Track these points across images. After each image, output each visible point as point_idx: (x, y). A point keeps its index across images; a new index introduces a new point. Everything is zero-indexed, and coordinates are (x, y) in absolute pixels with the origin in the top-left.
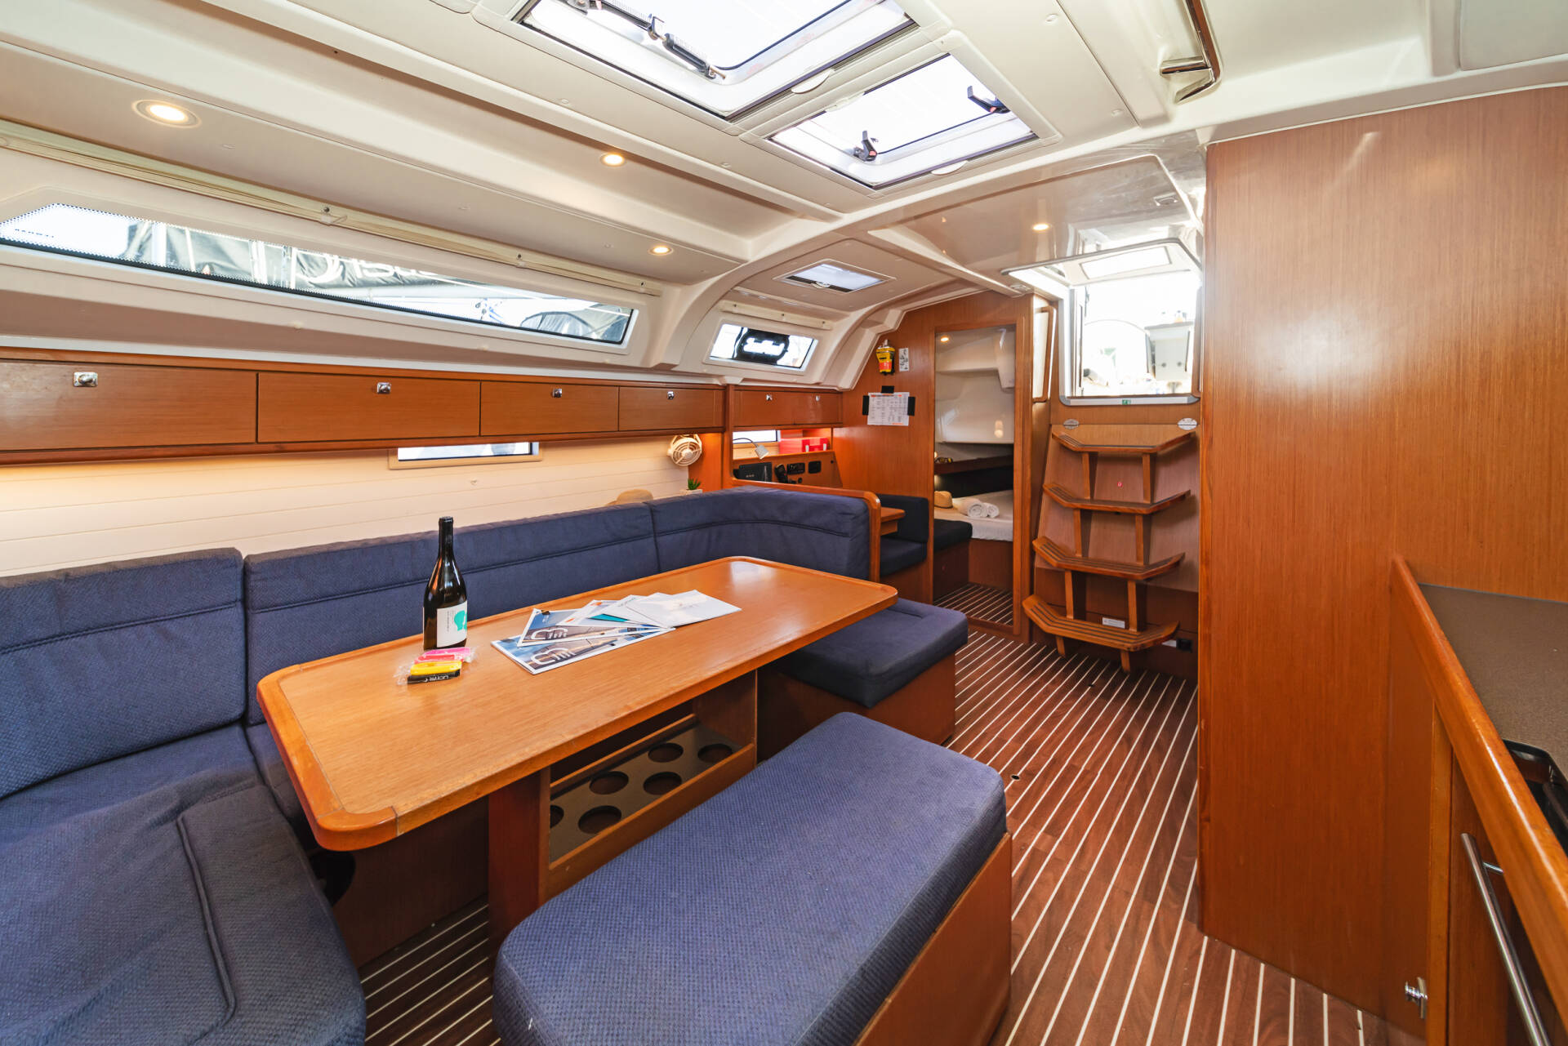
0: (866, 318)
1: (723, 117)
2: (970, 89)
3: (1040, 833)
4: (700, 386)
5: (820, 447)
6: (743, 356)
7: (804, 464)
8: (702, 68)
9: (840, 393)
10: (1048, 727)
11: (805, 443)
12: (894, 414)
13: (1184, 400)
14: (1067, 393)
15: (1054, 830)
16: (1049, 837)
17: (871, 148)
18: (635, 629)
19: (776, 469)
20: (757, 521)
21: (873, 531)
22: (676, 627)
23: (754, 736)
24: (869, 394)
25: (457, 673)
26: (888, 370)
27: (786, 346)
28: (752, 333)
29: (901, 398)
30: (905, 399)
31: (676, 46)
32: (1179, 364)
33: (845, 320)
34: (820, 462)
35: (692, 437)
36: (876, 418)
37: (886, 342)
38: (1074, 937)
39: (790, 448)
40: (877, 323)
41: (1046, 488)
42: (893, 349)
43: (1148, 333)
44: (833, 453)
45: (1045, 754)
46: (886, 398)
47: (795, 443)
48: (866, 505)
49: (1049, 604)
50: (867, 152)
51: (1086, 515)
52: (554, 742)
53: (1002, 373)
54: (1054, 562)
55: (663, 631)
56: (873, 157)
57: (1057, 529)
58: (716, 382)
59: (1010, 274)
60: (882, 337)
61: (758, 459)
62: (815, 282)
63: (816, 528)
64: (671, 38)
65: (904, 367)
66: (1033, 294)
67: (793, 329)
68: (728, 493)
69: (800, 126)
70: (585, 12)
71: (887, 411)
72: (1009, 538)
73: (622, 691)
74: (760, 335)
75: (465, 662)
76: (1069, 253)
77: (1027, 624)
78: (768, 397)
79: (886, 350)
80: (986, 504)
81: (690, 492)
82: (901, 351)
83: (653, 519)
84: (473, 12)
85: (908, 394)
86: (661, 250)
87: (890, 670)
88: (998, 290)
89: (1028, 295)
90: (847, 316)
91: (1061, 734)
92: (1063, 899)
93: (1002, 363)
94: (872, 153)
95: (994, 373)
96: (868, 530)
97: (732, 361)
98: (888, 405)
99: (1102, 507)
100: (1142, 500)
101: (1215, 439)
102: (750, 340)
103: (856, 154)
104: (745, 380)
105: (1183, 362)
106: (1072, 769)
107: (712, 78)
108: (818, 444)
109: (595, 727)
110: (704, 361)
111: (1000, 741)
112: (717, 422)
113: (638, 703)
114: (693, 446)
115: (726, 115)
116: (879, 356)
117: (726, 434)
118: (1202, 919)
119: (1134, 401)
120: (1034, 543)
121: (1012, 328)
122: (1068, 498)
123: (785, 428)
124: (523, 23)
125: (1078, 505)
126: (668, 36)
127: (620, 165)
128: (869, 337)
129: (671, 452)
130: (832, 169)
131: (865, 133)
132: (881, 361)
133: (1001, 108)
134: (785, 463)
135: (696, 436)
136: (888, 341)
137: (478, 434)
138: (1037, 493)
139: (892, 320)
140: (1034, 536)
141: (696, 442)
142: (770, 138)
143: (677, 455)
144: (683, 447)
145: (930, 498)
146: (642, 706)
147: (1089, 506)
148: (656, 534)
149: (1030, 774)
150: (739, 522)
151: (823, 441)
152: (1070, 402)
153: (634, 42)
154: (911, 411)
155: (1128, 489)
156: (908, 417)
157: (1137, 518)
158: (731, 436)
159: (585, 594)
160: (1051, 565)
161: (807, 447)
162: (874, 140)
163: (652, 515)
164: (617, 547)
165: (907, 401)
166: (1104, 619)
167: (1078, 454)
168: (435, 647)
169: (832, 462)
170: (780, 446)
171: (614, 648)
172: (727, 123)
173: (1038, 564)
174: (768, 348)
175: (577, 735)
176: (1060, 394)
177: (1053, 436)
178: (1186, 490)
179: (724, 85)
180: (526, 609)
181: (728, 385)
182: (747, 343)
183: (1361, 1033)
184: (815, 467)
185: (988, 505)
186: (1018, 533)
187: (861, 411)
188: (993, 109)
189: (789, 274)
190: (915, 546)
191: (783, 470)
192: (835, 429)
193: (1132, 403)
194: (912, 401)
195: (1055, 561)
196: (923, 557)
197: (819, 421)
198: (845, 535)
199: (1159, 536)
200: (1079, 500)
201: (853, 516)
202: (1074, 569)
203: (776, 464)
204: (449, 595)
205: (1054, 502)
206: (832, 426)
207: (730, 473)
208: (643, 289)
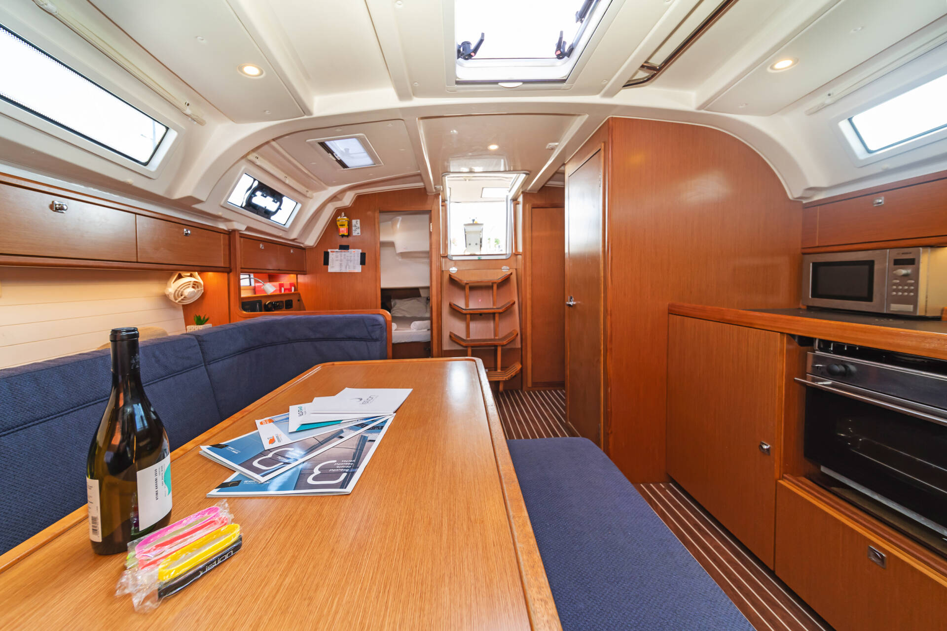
0: (336, 195)
4: (209, 228)
5: (290, 290)
6: (250, 206)
7: (282, 301)
9: (305, 249)
11: (282, 285)
12: (349, 264)
13: (504, 257)
19: (265, 305)
24: (329, 250)
26: (345, 234)
27: (280, 205)
28: (261, 188)
29: (354, 254)
30: (358, 254)
32: (477, 244)
33: (324, 192)
34: (292, 301)
35: (193, 276)
36: (334, 266)
37: (342, 214)
40: (338, 201)
42: (348, 220)
43: (465, 227)
44: (299, 294)
46: (343, 253)
48: (384, 318)
50: (471, 51)
58: (222, 226)
60: (338, 212)
62: (333, 153)
65: (356, 232)
67: (287, 191)
71: (345, 262)
74: (266, 191)
78: (261, 247)
79: (342, 220)
82: (354, 222)
85: (360, 251)
86: (251, 70)
90: (326, 189)
94: (473, 54)
96: (386, 336)
97: (240, 208)
98: (345, 258)
100: (492, 306)
102: (259, 193)
104: (248, 229)
108: (289, 286)
110: (222, 204)
112: (222, 262)
114: (195, 285)
116: (338, 223)
117: (231, 275)
119: (483, 258)
121: (429, 213)
122: (463, 309)
128: (330, 209)
129: (170, 291)
132: (339, 226)
134: (271, 301)
135: (197, 275)
136: (345, 214)
139: (348, 200)
141: (197, 280)
143: (178, 293)
144: (184, 285)
148: (207, 363)
151: (292, 284)
152: (452, 258)
154: (363, 262)
156: (361, 266)
157: (496, 315)
158: (238, 278)
160: (462, 346)
161: (283, 289)
162: (485, 43)
164: (171, 380)
165: (360, 255)
169: (299, 300)
174: (268, 203)
176: (448, 254)
178: (511, 300)
181: (234, 231)
182: (255, 196)
184: (289, 304)
186: (435, 331)
187: (322, 262)
189: (321, 139)
191: (271, 306)
192: (299, 276)
194: (363, 256)
195: (464, 343)
198: (376, 340)
200: (467, 309)
202: (473, 345)
203: (266, 302)
205: (456, 312)
206: (297, 272)
207: (239, 307)
208: (188, 111)
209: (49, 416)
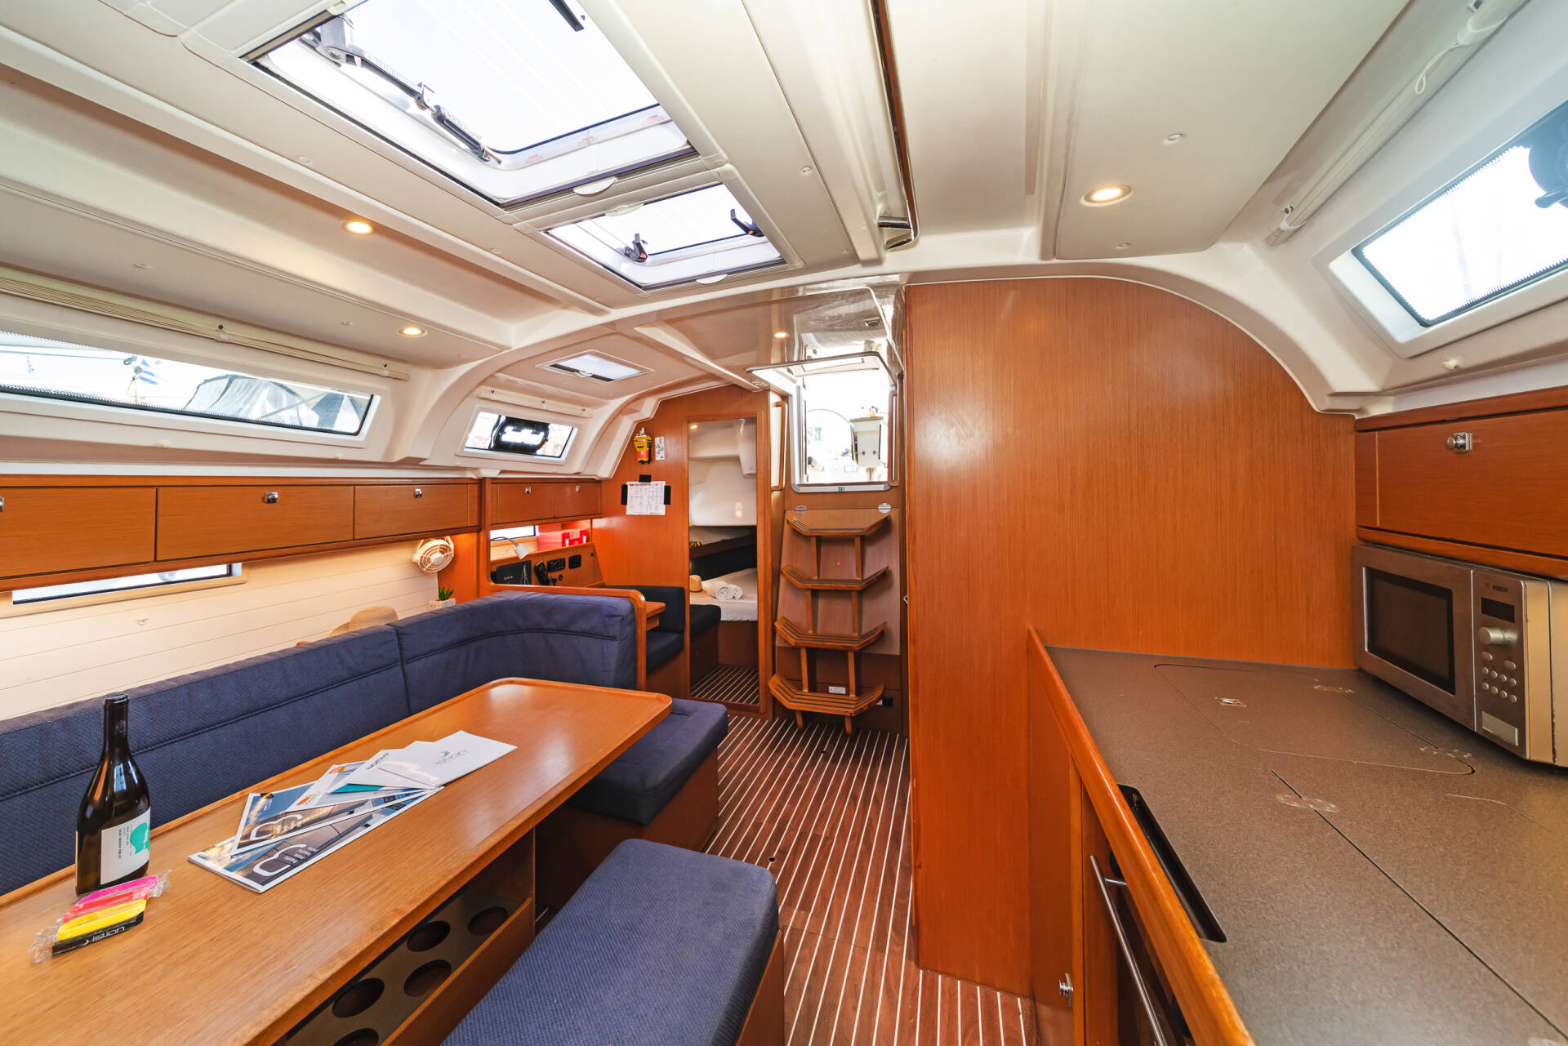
0: (625, 407)
1: (497, 204)
2: (733, 212)
3: (795, 911)
4: (452, 481)
5: (580, 540)
6: (499, 446)
7: (564, 559)
8: (476, 148)
9: (598, 482)
10: (793, 802)
11: (565, 536)
12: (652, 503)
13: (881, 488)
14: (797, 482)
15: (805, 906)
16: (803, 912)
17: (642, 250)
18: (394, 798)
19: (535, 567)
20: (519, 631)
21: (639, 631)
22: (444, 785)
23: (532, 889)
24: (628, 483)
25: (140, 919)
26: (646, 459)
27: (546, 436)
28: (511, 421)
29: (657, 488)
30: (661, 488)
31: (448, 121)
32: (874, 452)
33: (605, 408)
34: (580, 556)
35: (443, 539)
36: (634, 507)
37: (643, 431)
38: (829, 1007)
39: (548, 543)
40: (635, 411)
41: (783, 571)
42: (649, 438)
43: (852, 424)
44: (593, 546)
45: (793, 829)
46: (645, 487)
47: (555, 537)
48: (632, 605)
49: (787, 680)
50: (637, 253)
51: (815, 593)
52: (302, 990)
53: (742, 459)
54: (792, 642)
55: (429, 793)
56: (644, 259)
57: (792, 607)
58: (470, 475)
59: (753, 372)
60: (640, 425)
61: (517, 558)
62: (578, 371)
63: (583, 633)
64: (442, 111)
65: (659, 456)
66: (769, 390)
67: (553, 417)
68: (487, 602)
69: (578, 224)
70: (339, 65)
71: (646, 500)
72: (754, 618)
73: (387, 888)
74: (518, 423)
75: (152, 898)
76: (795, 359)
77: (771, 700)
78: (527, 490)
79: (643, 438)
80: (731, 585)
81: (440, 605)
82: (657, 440)
83: (399, 642)
84: (183, 37)
85: (663, 484)
86: (412, 331)
87: (665, 781)
88: (743, 386)
89: (766, 391)
90: (607, 404)
91: (804, 806)
92: (818, 973)
93: (744, 451)
94: (643, 256)
95: (736, 460)
96: (635, 631)
97: (489, 452)
98: (646, 494)
99: (826, 586)
100: (855, 577)
101: (917, 536)
102: (509, 429)
103: (627, 253)
104: (502, 472)
105: (877, 451)
106: (816, 838)
107: (486, 161)
108: (578, 536)
109: (358, 951)
110: (457, 453)
111: (757, 825)
112: (472, 521)
113: (411, 902)
114: (444, 550)
115: (500, 202)
116: (636, 444)
117: (482, 534)
118: (918, 957)
119: (847, 489)
120: (776, 624)
121: (752, 420)
122: (801, 580)
123: (544, 522)
124: (256, 64)
125: (810, 585)
126: (438, 108)
127: (368, 234)
128: (626, 425)
129: (417, 557)
130: (604, 266)
131: (637, 236)
132: (638, 450)
133: (757, 232)
134: (545, 560)
135: (448, 538)
136: (645, 429)
137: (153, 559)
138: (776, 574)
139: (648, 409)
140: (774, 619)
141: (447, 544)
142: (546, 232)
143: (425, 561)
144: (433, 551)
145: (686, 587)
146: (415, 906)
147: (816, 586)
148: (403, 661)
149: (783, 852)
150: (499, 634)
151: (583, 533)
152: (799, 490)
153: (399, 109)
154: (667, 501)
155: (844, 568)
156: (664, 506)
157: (853, 593)
158: (488, 535)
159: (320, 758)
160: (790, 644)
161: (567, 541)
162: (644, 242)
163: (399, 639)
164: (355, 684)
165: (663, 490)
166: (830, 688)
167: (807, 538)
168: (98, 886)
169: (592, 555)
170: (539, 542)
171: (369, 829)
172: (502, 210)
173: (778, 643)
174: (527, 437)
175: (334, 970)
176: (792, 482)
177: (788, 521)
178: (885, 566)
179: (499, 169)
180: (237, 795)
181: (484, 478)
182: (505, 433)
183: (1021, 1016)
184: (575, 562)
185: (733, 587)
186: (762, 614)
187: (620, 501)
188: (751, 232)
189: (553, 362)
190: (675, 637)
191: (542, 570)
192: (594, 520)
193: (846, 490)
194: (667, 490)
195: (793, 640)
196: (681, 648)
197: (579, 513)
198: (613, 638)
199: (868, 606)
200: (810, 580)
201: (620, 618)
202: (808, 646)
203: (536, 562)
204: (120, 803)
205: (791, 584)
206: (591, 517)
207: (488, 577)
208: (386, 373)
209: (218, 723)
